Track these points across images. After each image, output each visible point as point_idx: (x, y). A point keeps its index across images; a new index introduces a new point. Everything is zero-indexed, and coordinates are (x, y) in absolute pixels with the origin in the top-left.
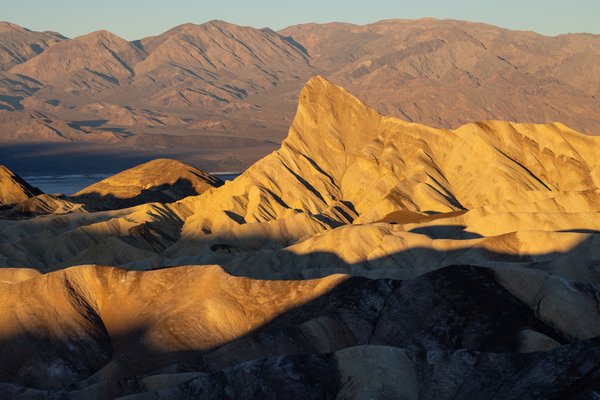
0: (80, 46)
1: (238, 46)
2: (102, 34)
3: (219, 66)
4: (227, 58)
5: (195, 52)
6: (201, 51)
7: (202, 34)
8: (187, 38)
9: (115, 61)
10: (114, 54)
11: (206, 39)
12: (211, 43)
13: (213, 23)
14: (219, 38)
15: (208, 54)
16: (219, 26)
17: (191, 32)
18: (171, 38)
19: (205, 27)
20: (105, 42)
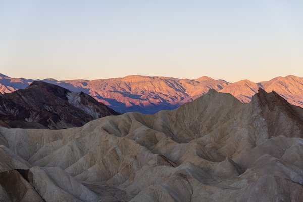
0: (237, 86)
1: (301, 85)
2: (246, 81)
3: (294, 94)
4: (297, 91)
5: (284, 88)
6: (286, 88)
7: (286, 81)
8: (280, 82)
9: (252, 92)
10: (251, 89)
11: (287, 83)
12: (290, 85)
13: (290, 76)
14: (293, 82)
15: (289, 89)
16: (292, 77)
17: (281, 80)
18: (273, 83)
19: (287, 78)
20: (248, 84)
